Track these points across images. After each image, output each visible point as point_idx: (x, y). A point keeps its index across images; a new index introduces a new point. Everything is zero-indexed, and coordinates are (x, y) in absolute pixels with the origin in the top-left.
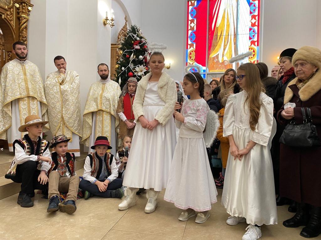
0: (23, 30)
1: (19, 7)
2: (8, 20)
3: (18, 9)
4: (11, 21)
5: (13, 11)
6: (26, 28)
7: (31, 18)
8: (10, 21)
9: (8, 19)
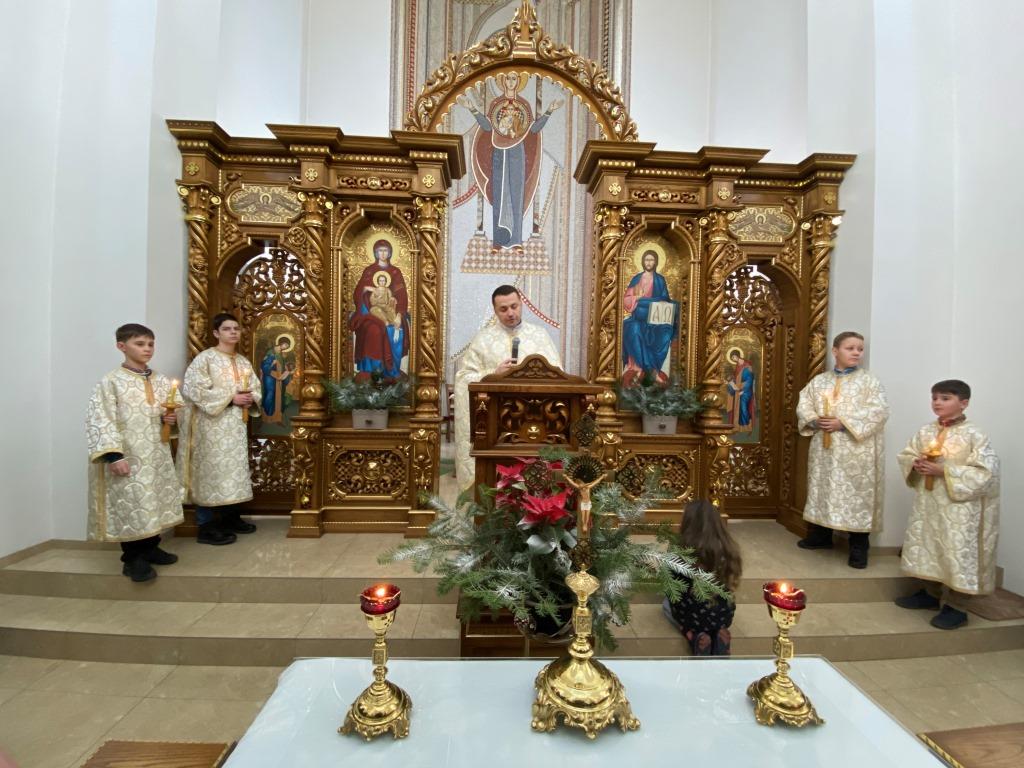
0: (817, 275)
1: (811, 228)
2: (785, 265)
3: (808, 232)
4: (792, 264)
5: (796, 242)
6: (826, 268)
7: (838, 243)
8: (789, 267)
9: (785, 261)
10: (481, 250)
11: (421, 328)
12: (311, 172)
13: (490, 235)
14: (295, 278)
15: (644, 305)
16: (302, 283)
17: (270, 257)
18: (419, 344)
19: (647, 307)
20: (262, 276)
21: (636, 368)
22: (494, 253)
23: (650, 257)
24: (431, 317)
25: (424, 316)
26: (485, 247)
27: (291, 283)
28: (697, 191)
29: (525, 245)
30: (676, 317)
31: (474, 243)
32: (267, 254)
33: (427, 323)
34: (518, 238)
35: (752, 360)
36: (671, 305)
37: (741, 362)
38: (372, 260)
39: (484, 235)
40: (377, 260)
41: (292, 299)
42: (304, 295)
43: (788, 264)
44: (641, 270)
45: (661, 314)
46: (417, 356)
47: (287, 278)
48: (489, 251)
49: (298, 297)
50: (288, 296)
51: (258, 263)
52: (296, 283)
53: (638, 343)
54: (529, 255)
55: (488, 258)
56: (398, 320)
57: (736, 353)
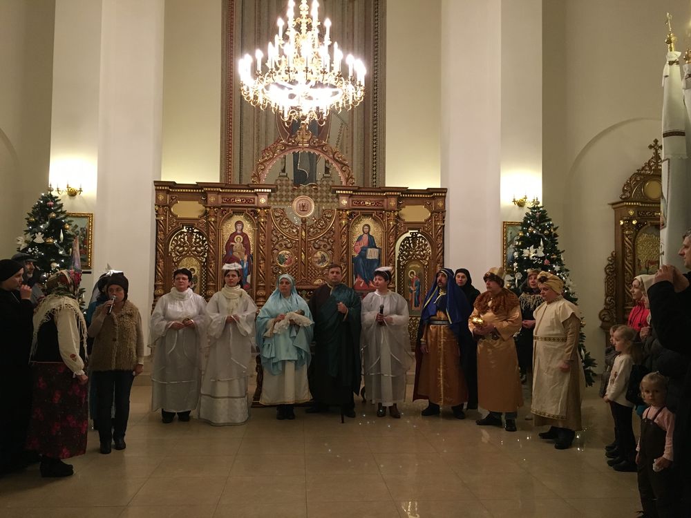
4: (429, 232)
5: (431, 221)
10: (284, 187)
11: (258, 264)
12: (212, 199)
13: (291, 176)
14: (198, 240)
15: (364, 250)
16: (201, 243)
17: (186, 231)
18: (258, 271)
19: (366, 251)
20: (182, 240)
21: (361, 280)
22: (294, 190)
23: (366, 227)
24: (264, 259)
25: (260, 258)
26: (287, 185)
27: (195, 242)
28: (383, 201)
29: (319, 183)
30: (380, 256)
31: (279, 182)
32: (185, 230)
33: (262, 262)
34: (312, 177)
35: (419, 276)
36: (377, 250)
37: (415, 277)
38: (234, 231)
39: (287, 176)
40: (237, 230)
41: (196, 250)
42: (202, 248)
43: (427, 231)
44: (362, 233)
45: (372, 254)
46: (257, 277)
47: (194, 240)
48: (290, 188)
49: (199, 249)
50: (194, 248)
51: (181, 234)
52: (198, 243)
53: (362, 268)
54: (322, 191)
55: (290, 193)
56: (246, 258)
57: (412, 273)
